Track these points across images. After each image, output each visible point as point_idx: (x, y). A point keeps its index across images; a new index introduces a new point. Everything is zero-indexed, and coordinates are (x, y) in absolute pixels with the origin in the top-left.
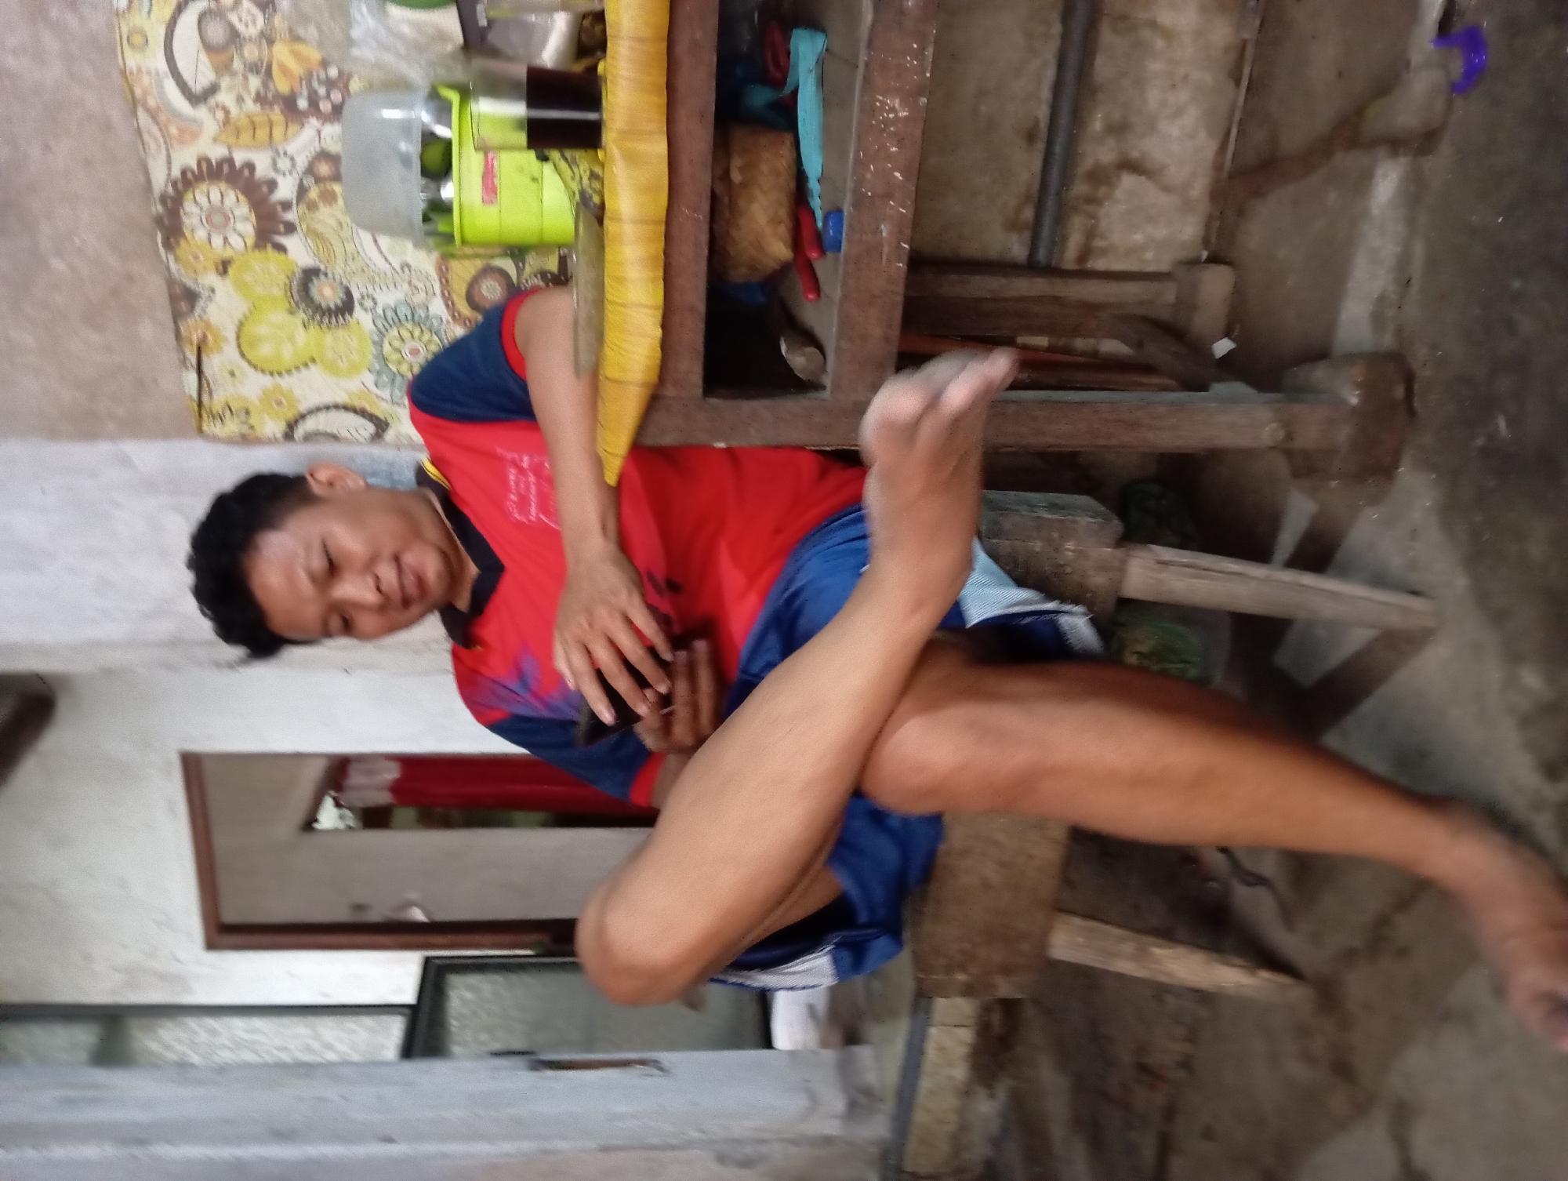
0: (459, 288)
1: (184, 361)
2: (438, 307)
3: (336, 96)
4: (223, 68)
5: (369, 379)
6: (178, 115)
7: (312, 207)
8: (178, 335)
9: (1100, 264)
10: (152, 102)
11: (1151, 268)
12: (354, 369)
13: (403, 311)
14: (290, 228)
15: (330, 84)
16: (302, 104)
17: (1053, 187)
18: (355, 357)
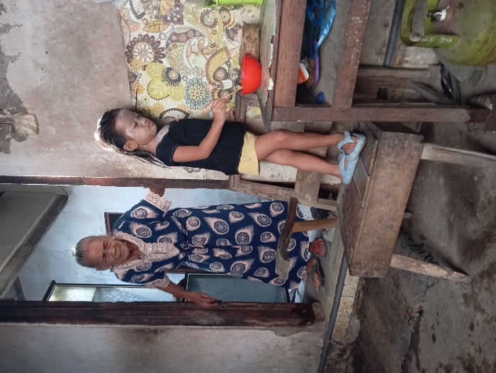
0: (211, 74)
1: (132, 96)
2: (205, 80)
3: (178, 16)
4: (146, 8)
5: (184, 101)
6: (133, 22)
7: (170, 50)
8: (130, 87)
9: (406, 66)
10: (126, 18)
11: (422, 67)
12: (179, 99)
13: (195, 81)
14: (164, 56)
15: (177, 12)
16: (169, 18)
17: (392, 42)
18: (180, 94)
